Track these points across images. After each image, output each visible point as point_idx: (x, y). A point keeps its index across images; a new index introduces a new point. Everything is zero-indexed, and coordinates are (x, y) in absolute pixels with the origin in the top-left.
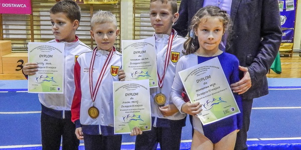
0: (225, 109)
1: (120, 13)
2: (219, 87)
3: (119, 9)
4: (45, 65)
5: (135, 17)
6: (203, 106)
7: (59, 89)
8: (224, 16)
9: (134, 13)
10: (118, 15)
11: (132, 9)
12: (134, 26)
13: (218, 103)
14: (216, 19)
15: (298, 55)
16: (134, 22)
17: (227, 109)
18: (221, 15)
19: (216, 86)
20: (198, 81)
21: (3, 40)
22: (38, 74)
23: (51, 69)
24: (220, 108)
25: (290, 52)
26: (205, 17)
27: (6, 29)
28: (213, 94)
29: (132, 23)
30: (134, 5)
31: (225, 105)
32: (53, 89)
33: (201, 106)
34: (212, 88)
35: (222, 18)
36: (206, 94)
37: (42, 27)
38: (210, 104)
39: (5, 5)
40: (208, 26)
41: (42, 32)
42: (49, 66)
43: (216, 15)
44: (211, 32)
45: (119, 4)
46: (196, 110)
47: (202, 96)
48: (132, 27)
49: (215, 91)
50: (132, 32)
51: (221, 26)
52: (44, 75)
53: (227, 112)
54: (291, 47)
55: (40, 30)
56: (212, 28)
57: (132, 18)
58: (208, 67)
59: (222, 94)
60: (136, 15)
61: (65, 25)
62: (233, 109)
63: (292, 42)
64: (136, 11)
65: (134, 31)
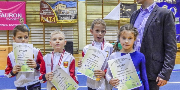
0: (133, 84)
1: (78, 28)
2: (130, 71)
3: (78, 26)
4: (23, 56)
5: (87, 30)
6: (120, 81)
8: (135, 30)
9: (86, 28)
10: (77, 29)
11: (85, 26)
12: (87, 35)
13: (129, 80)
14: (130, 32)
16: (87, 33)
17: (134, 83)
18: (133, 30)
19: (128, 70)
20: (118, 67)
21: (9, 45)
24: (130, 83)
25: (179, 48)
26: (123, 31)
27: (11, 39)
28: (126, 74)
29: (85, 33)
30: (86, 23)
31: (133, 81)
33: (119, 81)
34: (126, 71)
35: (133, 32)
36: (123, 74)
37: (32, 38)
38: (125, 80)
39: (11, 25)
40: (125, 36)
41: (32, 40)
43: (130, 30)
44: (127, 39)
45: (78, 23)
46: (116, 83)
47: (120, 75)
48: (85, 36)
49: (127, 73)
50: (85, 39)
51: (133, 36)
53: (134, 85)
55: (31, 39)
56: (128, 37)
57: (85, 31)
58: (124, 59)
59: (131, 75)
60: (88, 29)
62: (138, 84)
64: (88, 27)
65: (87, 38)
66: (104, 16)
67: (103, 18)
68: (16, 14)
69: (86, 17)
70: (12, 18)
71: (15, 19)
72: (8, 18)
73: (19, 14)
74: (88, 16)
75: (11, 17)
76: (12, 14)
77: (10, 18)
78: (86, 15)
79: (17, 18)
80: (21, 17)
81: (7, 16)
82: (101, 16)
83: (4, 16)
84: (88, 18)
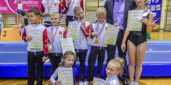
4: (35, 37)
5: (86, 14)
7: (40, 47)
15: (162, 31)
22: (32, 41)
23: (38, 39)
25: (159, 29)
32: (38, 46)
42: (37, 37)
52: (35, 41)
54: (159, 27)
61: (34, 17)
63: (160, 25)
66: (99, 3)
67: (98, 5)
68: (34, 2)
69: (86, 4)
70: (31, 5)
71: (33, 6)
72: (28, 4)
73: (36, 2)
74: (87, 3)
75: (30, 3)
76: (31, 2)
77: (29, 5)
78: (86, 2)
79: (35, 4)
80: (37, 4)
81: (27, 3)
82: (97, 3)
83: (25, 3)
84: (87, 5)
